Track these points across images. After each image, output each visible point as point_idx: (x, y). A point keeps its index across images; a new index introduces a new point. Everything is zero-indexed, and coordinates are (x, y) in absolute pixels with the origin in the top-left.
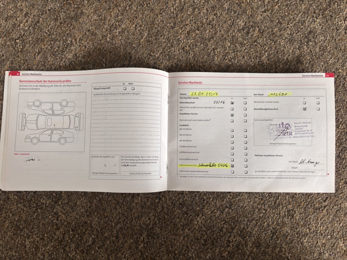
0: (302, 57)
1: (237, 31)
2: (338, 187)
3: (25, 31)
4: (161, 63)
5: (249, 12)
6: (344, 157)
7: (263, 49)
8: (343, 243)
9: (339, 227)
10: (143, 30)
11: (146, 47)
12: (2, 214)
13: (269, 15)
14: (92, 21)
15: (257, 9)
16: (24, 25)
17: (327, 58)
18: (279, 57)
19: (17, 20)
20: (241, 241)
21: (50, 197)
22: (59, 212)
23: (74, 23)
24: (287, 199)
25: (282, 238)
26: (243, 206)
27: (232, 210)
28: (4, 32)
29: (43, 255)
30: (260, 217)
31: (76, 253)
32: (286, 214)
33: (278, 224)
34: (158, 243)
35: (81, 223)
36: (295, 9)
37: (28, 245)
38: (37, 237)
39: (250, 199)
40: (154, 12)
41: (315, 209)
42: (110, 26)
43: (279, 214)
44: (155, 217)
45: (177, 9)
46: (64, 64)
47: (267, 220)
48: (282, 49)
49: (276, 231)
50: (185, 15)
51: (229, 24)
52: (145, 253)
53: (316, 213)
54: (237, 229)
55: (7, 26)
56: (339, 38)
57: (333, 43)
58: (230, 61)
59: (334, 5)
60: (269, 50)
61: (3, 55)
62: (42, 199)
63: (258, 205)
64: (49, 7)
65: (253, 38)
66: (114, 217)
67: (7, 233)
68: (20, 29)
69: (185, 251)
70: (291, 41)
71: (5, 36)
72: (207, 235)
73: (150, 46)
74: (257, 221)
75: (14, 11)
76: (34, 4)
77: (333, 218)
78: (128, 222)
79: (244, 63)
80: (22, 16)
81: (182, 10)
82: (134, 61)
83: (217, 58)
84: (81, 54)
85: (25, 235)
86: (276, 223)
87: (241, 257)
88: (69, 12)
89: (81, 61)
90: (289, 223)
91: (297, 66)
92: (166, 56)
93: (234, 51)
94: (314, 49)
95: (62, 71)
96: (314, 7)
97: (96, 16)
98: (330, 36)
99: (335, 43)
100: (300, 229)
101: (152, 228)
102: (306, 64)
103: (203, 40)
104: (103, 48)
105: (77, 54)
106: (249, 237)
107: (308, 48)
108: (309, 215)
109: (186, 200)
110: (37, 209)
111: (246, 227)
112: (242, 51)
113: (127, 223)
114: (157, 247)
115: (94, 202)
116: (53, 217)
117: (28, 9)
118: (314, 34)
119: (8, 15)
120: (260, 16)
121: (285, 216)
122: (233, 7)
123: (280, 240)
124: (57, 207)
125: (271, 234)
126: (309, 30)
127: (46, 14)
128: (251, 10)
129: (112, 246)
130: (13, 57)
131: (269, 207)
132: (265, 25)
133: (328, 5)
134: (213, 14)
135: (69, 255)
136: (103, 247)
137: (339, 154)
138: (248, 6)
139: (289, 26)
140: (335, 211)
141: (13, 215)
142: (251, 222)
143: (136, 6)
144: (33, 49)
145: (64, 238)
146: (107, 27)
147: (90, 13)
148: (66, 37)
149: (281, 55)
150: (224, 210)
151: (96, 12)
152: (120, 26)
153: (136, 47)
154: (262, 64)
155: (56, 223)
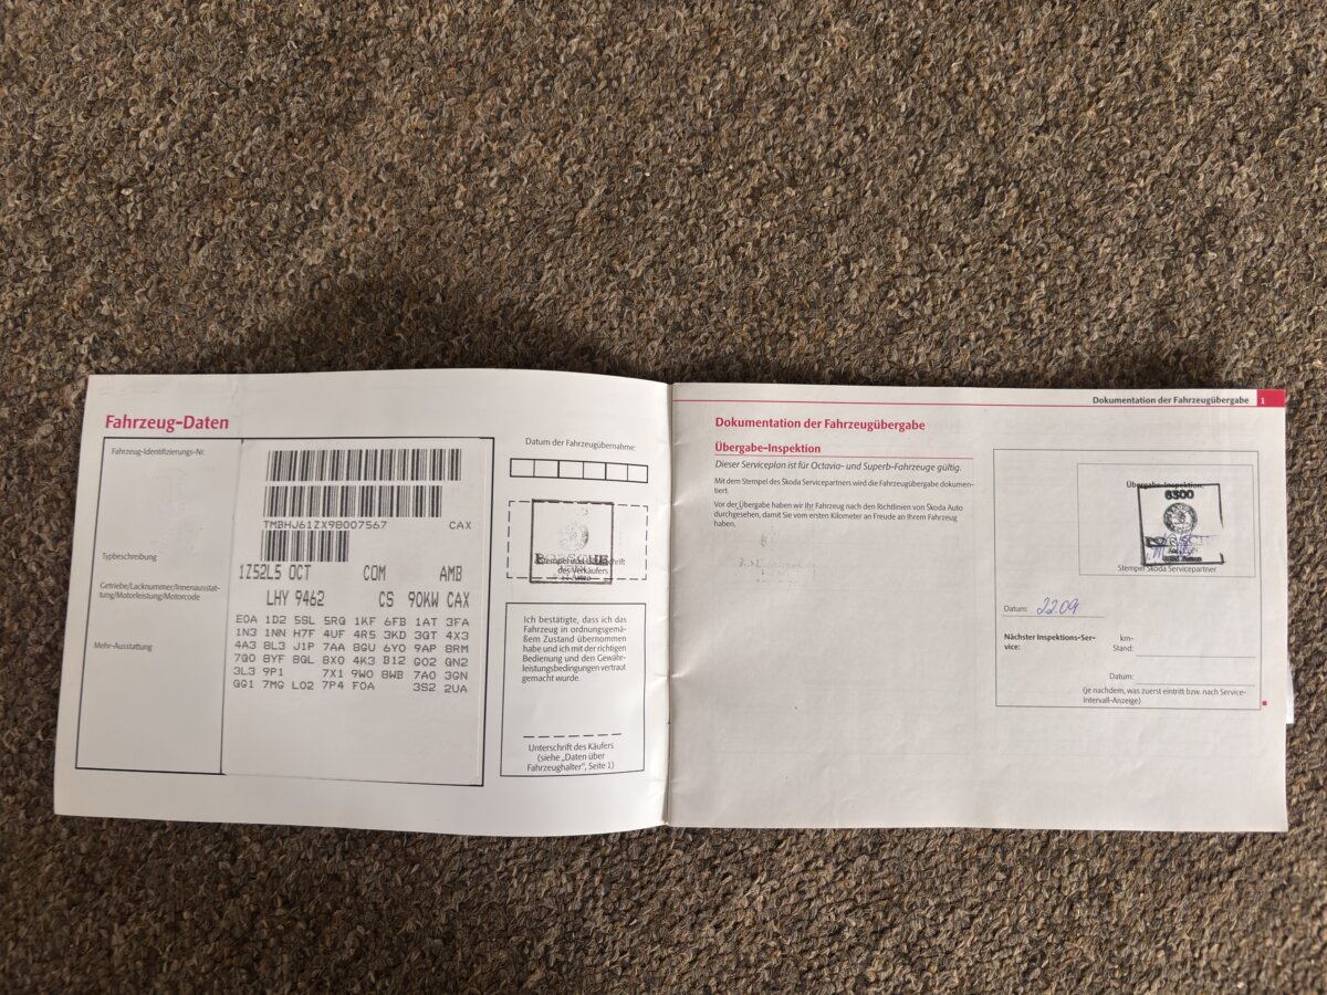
0: (1175, 306)
1: (937, 197)
3: (156, 156)
4: (647, 302)
5: (986, 128)
6: (1313, 688)
7: (1029, 268)
9: (1281, 951)
10: (589, 177)
11: (596, 239)
12: (33, 826)
13: (1060, 141)
14: (404, 132)
15: (1018, 116)
16: (155, 134)
17: (1270, 312)
18: (1088, 301)
19: (129, 115)
20: (909, 982)
23: (339, 138)
26: (923, 851)
27: (882, 862)
28: (78, 156)
30: (984, 894)
32: (1084, 890)
33: (1050, 927)
34: (598, 969)
35: (318, 878)
36: (1161, 124)
37: (119, 946)
38: (156, 919)
40: (634, 109)
41: (1193, 878)
42: (468, 156)
43: (1059, 888)
44: (594, 872)
45: (718, 103)
46: (290, 285)
47: (1010, 909)
48: (1101, 271)
49: (1041, 951)
50: (748, 128)
51: (911, 166)
53: (1197, 894)
54: (897, 934)
55: (90, 136)
56: (1320, 240)
58: (904, 305)
59: (1307, 115)
60: (1055, 271)
61: (71, 242)
63: (978, 849)
64: (248, 74)
65: (996, 225)
66: (441, 863)
67: (45, 896)
68: (138, 149)
70: (1138, 243)
71: (82, 169)
72: (782, 949)
73: (610, 238)
74: (975, 912)
75: (121, 81)
76: (194, 58)
77: (1260, 917)
78: (493, 885)
79: (958, 317)
80: (148, 101)
81: (735, 108)
83: (859, 291)
84: (356, 250)
85: (112, 911)
86: (1045, 923)
88: (322, 96)
89: (352, 277)
90: (1092, 926)
91: (1157, 339)
92: (669, 278)
93: (922, 269)
94: (1222, 277)
96: (1234, 119)
97: (417, 116)
98: (1287, 232)
99: (1303, 259)
100: (1132, 949)
101: (580, 914)
102: (1190, 330)
103: (810, 224)
104: (438, 235)
105: (340, 250)
106: (941, 969)
107: (1201, 272)
108: (1169, 897)
111: (929, 932)
112: (953, 271)
113: (487, 886)
116: (216, 850)
117: (170, 77)
118: (1227, 222)
119: (96, 94)
120: (1026, 144)
121: (1079, 898)
122: (926, 106)
123: (1054, 985)
125: (1022, 962)
126: (1208, 205)
127: (237, 98)
128: (992, 121)
129: (427, 969)
130: (105, 250)
131: (1022, 859)
132: (1044, 179)
133: (1287, 117)
134: (852, 127)
136: (393, 972)
138: (982, 106)
139: (1133, 185)
140: (1270, 889)
142: (948, 913)
143: (568, 84)
144: (182, 222)
145: (252, 928)
146: (457, 159)
147: (399, 102)
148: (304, 187)
149: (1099, 295)
150: (852, 861)
151: (420, 101)
152: (504, 156)
153: (557, 238)
154: (1024, 326)
155: (226, 870)
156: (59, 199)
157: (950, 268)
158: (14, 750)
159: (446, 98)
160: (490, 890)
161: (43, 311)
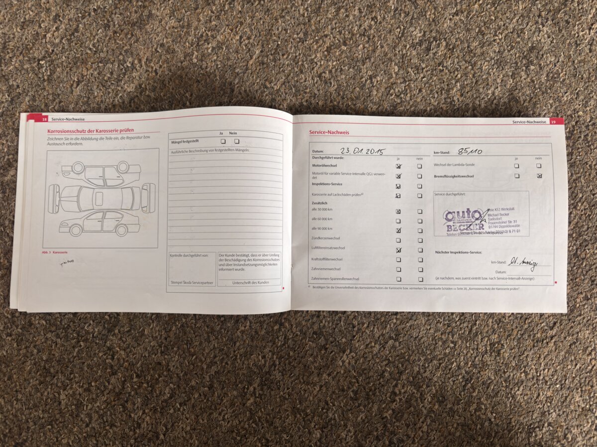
0: (517, 91)
1: (410, 47)
2: (575, 306)
3: (54, 45)
4: (283, 100)
5: (430, 15)
6: (584, 256)
7: (452, 77)
8: (581, 396)
9: (575, 370)
10: (253, 45)
11: (258, 73)
12: (21, 350)
13: (463, 19)
14: (167, 29)
15: (444, 9)
17: (559, 91)
18: (479, 90)
19: (41, 27)
20: (414, 393)
21: (100, 322)
22: (116, 346)
23: (138, 32)
24: (490, 324)
25: (480, 388)
26: (418, 337)
27: (400, 343)
28: (19, 47)
29: (89, 416)
30: (445, 354)
31: (144, 413)
32: (488, 349)
33: (474, 366)
34: (278, 396)
35: (151, 364)
36: (508, 10)
37: (64, 400)
38: (79, 387)
39: (430, 325)
40: (271, 14)
41: (535, 341)
42: (198, 38)
43: (477, 349)
44: (273, 354)
45: (309, 9)
46: (120, 101)
47: (456, 359)
48: (484, 77)
49: (470, 377)
50: (323, 20)
51: (397, 34)
52: (257, 412)
53: (537, 348)
54: (408, 373)
55: (24, 38)
56: (579, 59)
57: (569, 67)
58: (397, 96)
59: (572, 3)
60: (464, 78)
61: (18, 86)
62: (87, 325)
63: (442, 334)
64: (94, 5)
65: (436, 59)
66: (205, 355)
67: (28, 380)
68: (46, 42)
69: (323, 409)
70: (500, 63)
71: (21, 53)
72: (358, 383)
73: (264, 72)
74: (441, 361)
75: (36, 12)
77: (565, 356)
78: (229, 362)
79: (421, 100)
80: (49, 20)
81: (317, 11)
82: (237, 97)
83: (377, 91)
84: (149, 84)
85: (59, 384)
86: (472, 364)
87: (414, 418)
88: (129, 14)
89: (148, 96)
90: (492, 364)
92: (291, 89)
93: (405, 80)
94: (537, 77)
95: (118, 112)
96: (539, 6)
97: (173, 21)
98: (565, 56)
99: (572, 68)
100: (510, 373)
101: (268, 373)
102: (524, 102)
103: (353, 62)
104: (186, 75)
105: (142, 84)
106: (428, 386)
107: (528, 75)
108: (525, 350)
109: (324, 326)
110: (79, 342)
111: (422, 371)
113: (227, 363)
114: (276, 402)
115: (173, 329)
116: (105, 355)
117: (58, 9)
118: (538, 53)
119: (25, 18)
120: (449, 21)
121: (486, 352)
122: (403, 6)
123: (477, 391)
124: (111, 337)
125: (463, 382)
126: (530, 45)
127: (90, 17)
128: (433, 11)
129: (202, 401)
130: (34, 89)
131: (461, 337)
132: (457, 36)
133: (563, 4)
134: (370, 17)
135: (133, 415)
136: (187, 403)
137: (577, 251)
138: (428, 5)
139: (496, 38)
140: (569, 344)
141: (39, 351)
142: (430, 363)
143: (241, 3)
144: (69, 75)
145: (123, 388)
146: (193, 40)
147: (164, 15)
148: (123, 56)
149: (484, 88)
150: (387, 343)
151: (174, 14)
152: (214, 38)
153: (240, 73)
154: (451, 103)
155: (110, 363)
156: (12, 67)
157: (417, 79)
158: (9, 317)
159: (186, 12)
160: (228, 364)
161: (8, 119)
